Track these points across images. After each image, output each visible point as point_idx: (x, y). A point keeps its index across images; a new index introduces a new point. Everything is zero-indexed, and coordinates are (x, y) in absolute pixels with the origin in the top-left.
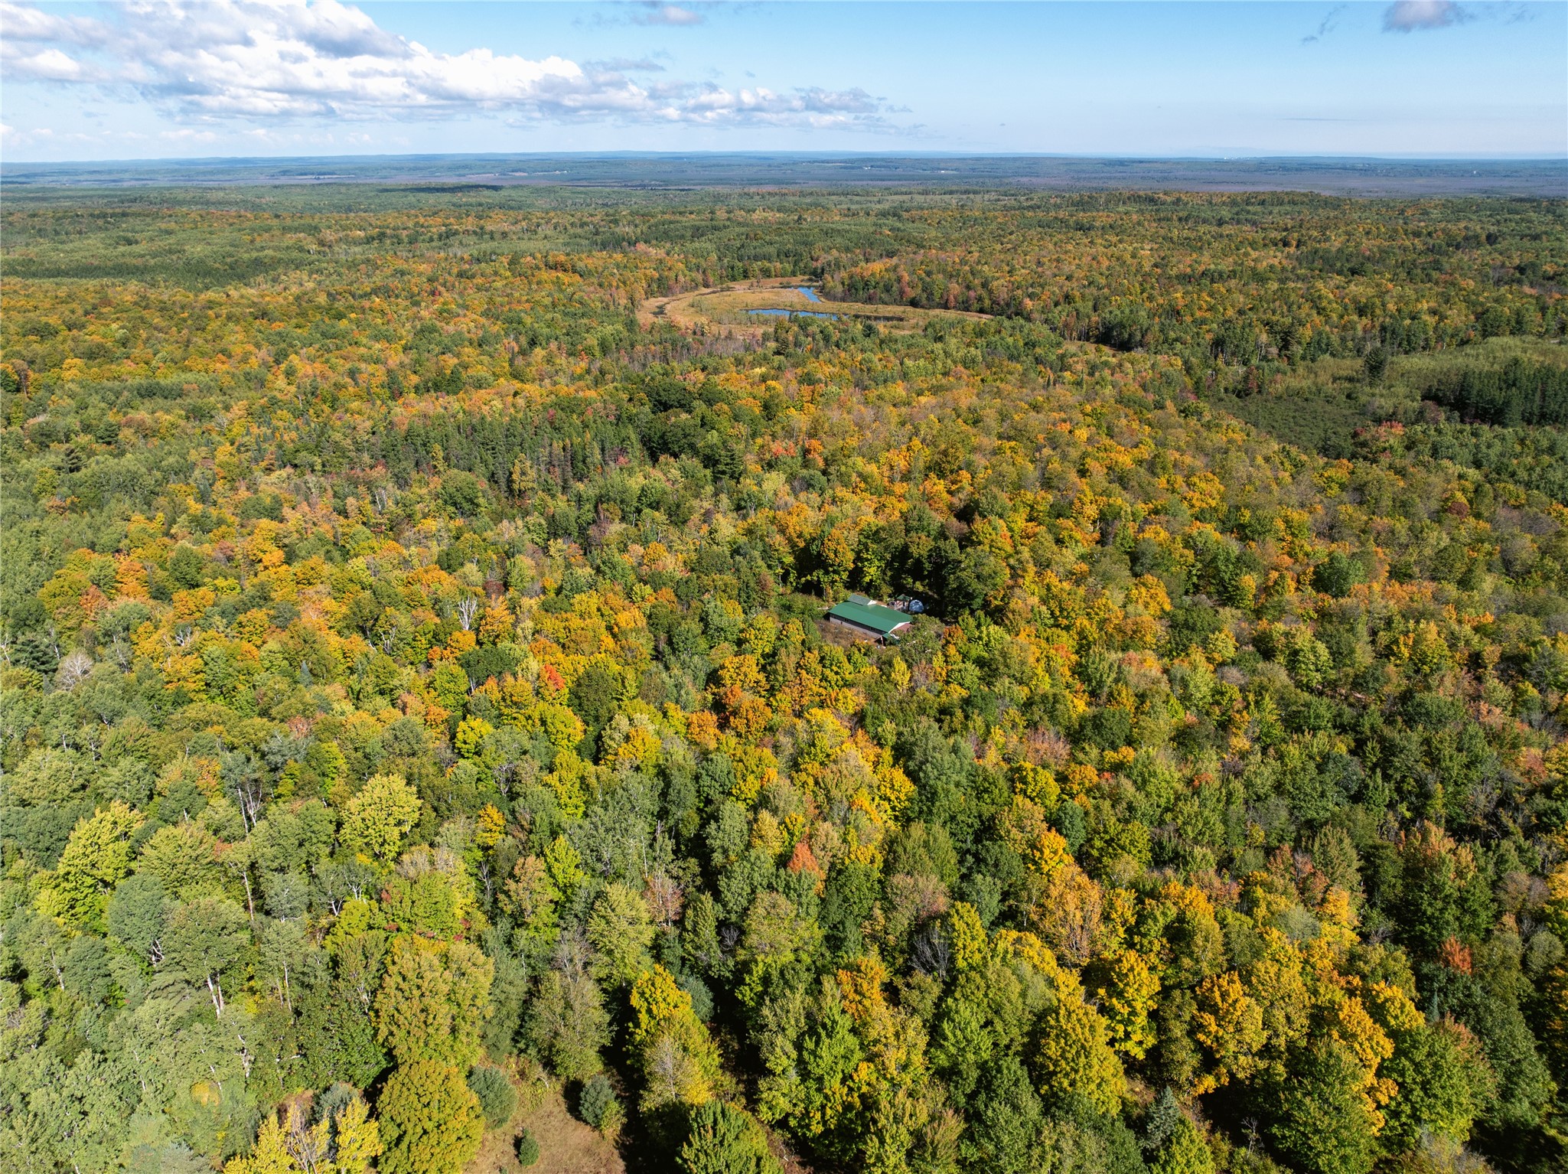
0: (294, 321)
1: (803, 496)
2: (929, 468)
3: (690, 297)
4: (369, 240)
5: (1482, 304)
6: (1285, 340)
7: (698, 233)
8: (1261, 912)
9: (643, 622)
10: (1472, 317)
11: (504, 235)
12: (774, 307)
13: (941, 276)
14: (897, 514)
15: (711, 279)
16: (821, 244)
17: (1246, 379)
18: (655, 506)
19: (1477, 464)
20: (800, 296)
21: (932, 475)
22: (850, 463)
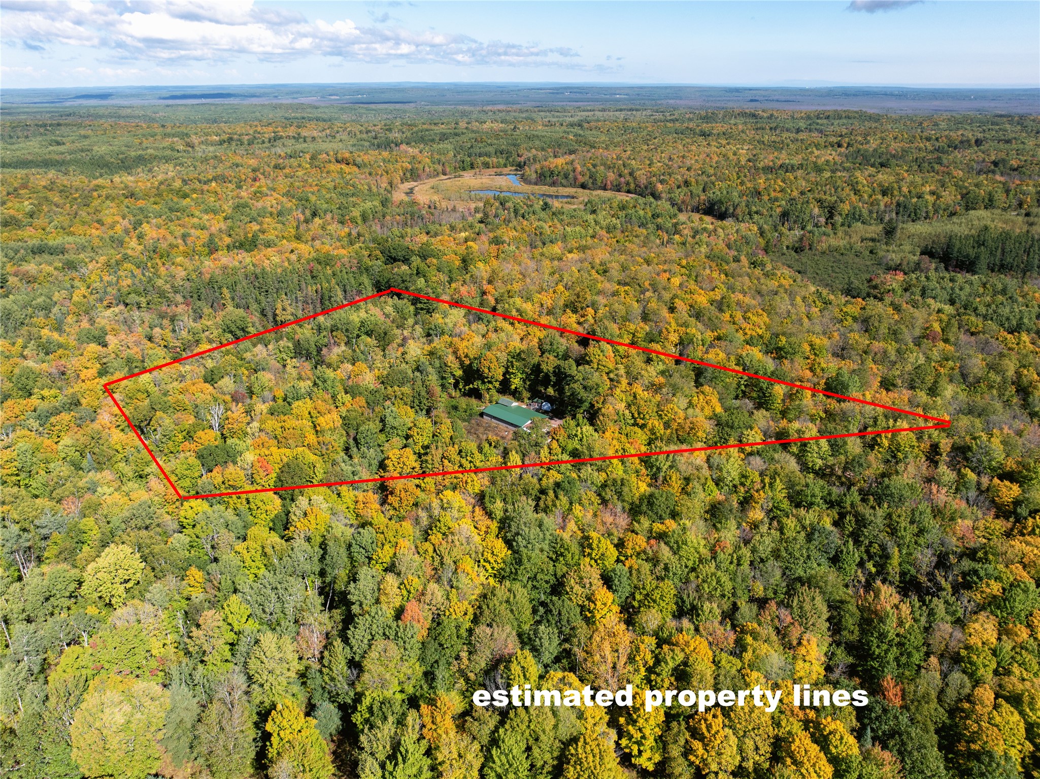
0: (152, 199)
1: (474, 327)
2: (566, 306)
3: (432, 182)
4: (221, 143)
5: (966, 188)
6: (831, 212)
7: (444, 137)
8: (748, 656)
9: (339, 422)
10: (959, 197)
11: (314, 138)
13: (602, 168)
14: (536, 340)
15: (448, 170)
16: (525, 145)
17: (801, 239)
18: (369, 334)
19: (952, 302)
20: (508, 181)
21: (568, 310)
22: (511, 302)
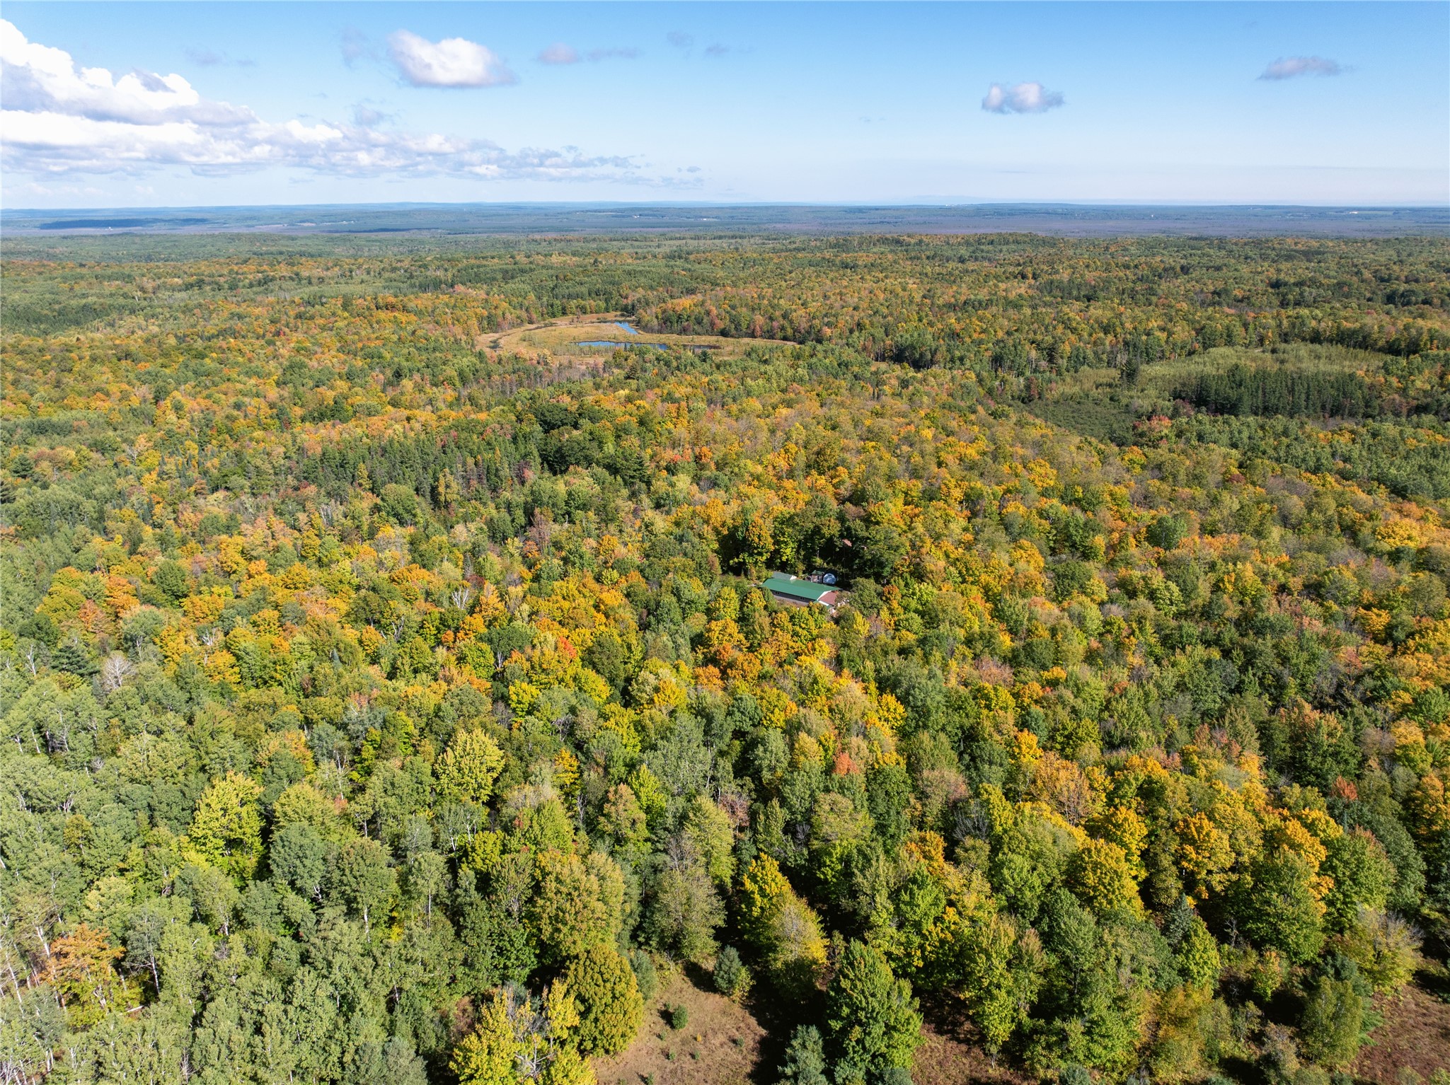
0: (159, 361)
1: (712, 493)
2: (808, 467)
4: (188, 287)
6: (1051, 354)
7: (508, 276)
8: (1202, 772)
9: (623, 600)
11: (321, 280)
12: (599, 340)
13: (744, 310)
14: (801, 503)
15: (535, 316)
17: (1028, 387)
18: (584, 507)
19: (1234, 446)
21: (813, 472)
22: (740, 465)
